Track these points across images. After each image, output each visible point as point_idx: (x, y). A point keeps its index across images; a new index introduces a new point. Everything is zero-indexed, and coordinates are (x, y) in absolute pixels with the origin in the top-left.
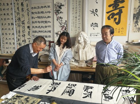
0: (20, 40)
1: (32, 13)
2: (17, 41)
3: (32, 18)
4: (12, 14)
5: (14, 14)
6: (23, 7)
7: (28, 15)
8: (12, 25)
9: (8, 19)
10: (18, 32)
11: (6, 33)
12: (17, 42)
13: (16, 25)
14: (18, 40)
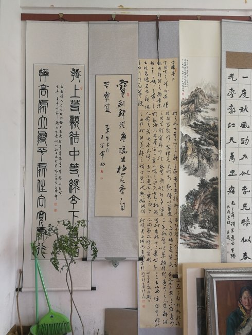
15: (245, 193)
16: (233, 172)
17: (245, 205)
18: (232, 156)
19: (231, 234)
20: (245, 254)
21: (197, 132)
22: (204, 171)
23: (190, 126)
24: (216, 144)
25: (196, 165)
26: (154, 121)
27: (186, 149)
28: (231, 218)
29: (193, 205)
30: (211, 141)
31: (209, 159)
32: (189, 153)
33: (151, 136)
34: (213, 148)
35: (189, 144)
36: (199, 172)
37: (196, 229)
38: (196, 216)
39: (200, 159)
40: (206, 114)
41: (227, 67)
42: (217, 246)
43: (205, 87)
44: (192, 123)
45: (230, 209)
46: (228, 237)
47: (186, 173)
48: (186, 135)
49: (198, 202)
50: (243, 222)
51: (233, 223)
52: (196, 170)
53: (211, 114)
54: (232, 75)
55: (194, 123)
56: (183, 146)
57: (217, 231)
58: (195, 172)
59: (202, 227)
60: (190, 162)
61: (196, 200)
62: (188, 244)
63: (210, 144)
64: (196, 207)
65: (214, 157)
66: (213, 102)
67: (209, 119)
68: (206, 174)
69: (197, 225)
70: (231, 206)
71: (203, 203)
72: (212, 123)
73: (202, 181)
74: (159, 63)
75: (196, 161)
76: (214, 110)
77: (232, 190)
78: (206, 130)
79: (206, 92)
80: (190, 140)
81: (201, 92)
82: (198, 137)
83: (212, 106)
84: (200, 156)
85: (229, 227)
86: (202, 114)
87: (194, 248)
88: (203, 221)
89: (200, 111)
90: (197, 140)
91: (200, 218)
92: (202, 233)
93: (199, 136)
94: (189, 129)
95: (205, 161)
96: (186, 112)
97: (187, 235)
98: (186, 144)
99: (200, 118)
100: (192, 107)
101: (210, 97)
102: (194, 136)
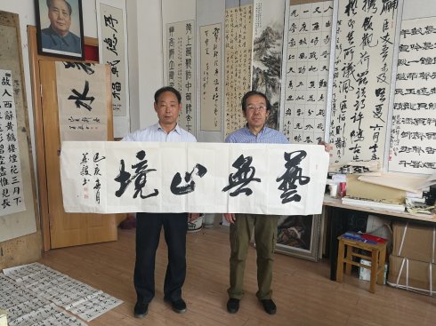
0: (341, 132)
1: (402, 48)
2: (331, 134)
3: (400, 62)
4: (326, 54)
5: (332, 55)
6: (369, 31)
7: (385, 56)
8: (323, 88)
9: (310, 70)
10: (338, 107)
11: (299, 111)
12: (332, 137)
13: (335, 85)
14: (335, 130)
15: (299, 115)
17: (298, 125)
18: (291, 84)
21: (266, 65)
22: (270, 97)
23: (261, 60)
24: (279, 74)
26: (236, 58)
27: (257, 79)
28: (287, 134)
30: (276, 72)
31: (273, 87)
32: (259, 83)
33: (234, 70)
34: (277, 78)
35: (260, 75)
39: (268, 87)
40: (274, 49)
41: (291, 4)
43: (274, 26)
44: (262, 58)
45: (287, 128)
48: (258, 68)
50: (296, 138)
53: (278, 49)
54: (294, 12)
55: (264, 58)
56: (255, 77)
63: (275, 75)
65: (277, 85)
66: (279, 38)
67: (276, 53)
68: (272, 100)
70: (287, 125)
72: (277, 57)
74: (240, 10)
75: (264, 89)
76: (279, 45)
77: (289, 112)
78: (273, 63)
79: (274, 29)
80: (260, 72)
81: (270, 30)
82: (266, 69)
83: (278, 41)
84: (268, 84)
86: (271, 49)
89: (269, 47)
90: (266, 71)
93: (268, 68)
94: (260, 63)
95: (271, 89)
96: (258, 49)
98: (257, 76)
99: (269, 54)
100: (263, 44)
101: (277, 33)
102: (264, 68)
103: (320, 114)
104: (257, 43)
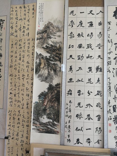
15: (79, 95)
16: (71, 79)
17: (79, 104)
18: (71, 69)
19: (68, 125)
20: (78, 140)
21: (48, 52)
22: (52, 79)
23: (43, 48)
24: (60, 60)
25: (46, 75)
26: (20, 45)
27: (40, 64)
28: (69, 113)
29: (43, 102)
30: (57, 58)
31: (55, 71)
32: (42, 66)
33: (18, 55)
34: (58, 63)
35: (42, 60)
36: (48, 79)
37: (45, 119)
38: (45, 110)
39: (50, 70)
40: (55, 40)
41: (69, 6)
42: (58, 132)
43: (54, 21)
44: (44, 46)
45: (68, 106)
46: (66, 127)
47: (40, 80)
48: (40, 54)
49: (47, 100)
50: (77, 116)
51: (70, 117)
52: (46, 78)
53: (58, 40)
54: (72, 12)
55: (46, 46)
56: (38, 61)
57: (58, 121)
58: (45, 79)
59: (49, 118)
60: (42, 72)
61: (45, 98)
62: (38, 130)
63: (56, 60)
64: (45, 104)
65: (58, 69)
66: (59, 31)
67: (57, 43)
68: (53, 81)
69: (45, 117)
70: (69, 104)
71: (50, 101)
72: (58, 46)
73: (50, 86)
74: (24, 7)
75: (46, 72)
76: (59, 36)
77: (70, 93)
78: (54, 51)
79: (55, 24)
80: (43, 58)
81: (52, 24)
82: (48, 55)
83: (58, 34)
84: (50, 68)
85: (67, 119)
86: (52, 39)
87: (42, 132)
88: (50, 114)
89: (50, 38)
90: (48, 57)
91: (48, 112)
92: (49, 122)
93: (49, 55)
94: (43, 50)
95: (52, 72)
96: (40, 39)
97: (38, 123)
98: (40, 60)
99: (50, 43)
100: (45, 35)
101: (58, 27)
102: (46, 54)
103: (98, 94)
104: (40, 33)
